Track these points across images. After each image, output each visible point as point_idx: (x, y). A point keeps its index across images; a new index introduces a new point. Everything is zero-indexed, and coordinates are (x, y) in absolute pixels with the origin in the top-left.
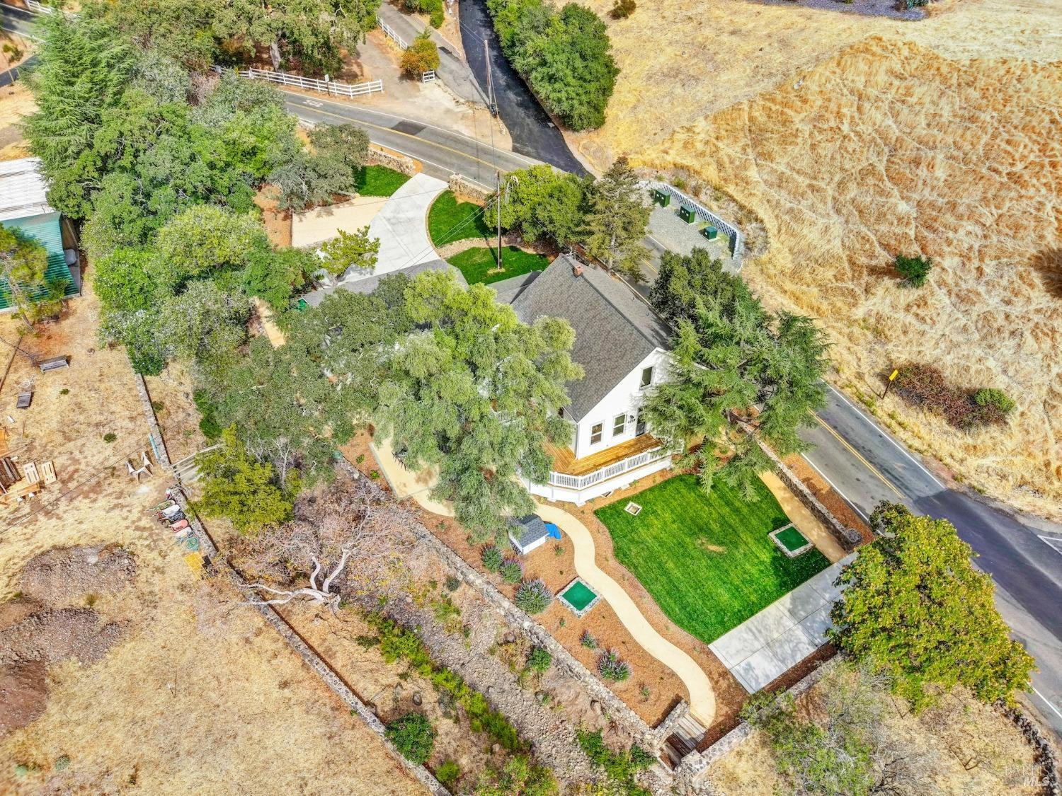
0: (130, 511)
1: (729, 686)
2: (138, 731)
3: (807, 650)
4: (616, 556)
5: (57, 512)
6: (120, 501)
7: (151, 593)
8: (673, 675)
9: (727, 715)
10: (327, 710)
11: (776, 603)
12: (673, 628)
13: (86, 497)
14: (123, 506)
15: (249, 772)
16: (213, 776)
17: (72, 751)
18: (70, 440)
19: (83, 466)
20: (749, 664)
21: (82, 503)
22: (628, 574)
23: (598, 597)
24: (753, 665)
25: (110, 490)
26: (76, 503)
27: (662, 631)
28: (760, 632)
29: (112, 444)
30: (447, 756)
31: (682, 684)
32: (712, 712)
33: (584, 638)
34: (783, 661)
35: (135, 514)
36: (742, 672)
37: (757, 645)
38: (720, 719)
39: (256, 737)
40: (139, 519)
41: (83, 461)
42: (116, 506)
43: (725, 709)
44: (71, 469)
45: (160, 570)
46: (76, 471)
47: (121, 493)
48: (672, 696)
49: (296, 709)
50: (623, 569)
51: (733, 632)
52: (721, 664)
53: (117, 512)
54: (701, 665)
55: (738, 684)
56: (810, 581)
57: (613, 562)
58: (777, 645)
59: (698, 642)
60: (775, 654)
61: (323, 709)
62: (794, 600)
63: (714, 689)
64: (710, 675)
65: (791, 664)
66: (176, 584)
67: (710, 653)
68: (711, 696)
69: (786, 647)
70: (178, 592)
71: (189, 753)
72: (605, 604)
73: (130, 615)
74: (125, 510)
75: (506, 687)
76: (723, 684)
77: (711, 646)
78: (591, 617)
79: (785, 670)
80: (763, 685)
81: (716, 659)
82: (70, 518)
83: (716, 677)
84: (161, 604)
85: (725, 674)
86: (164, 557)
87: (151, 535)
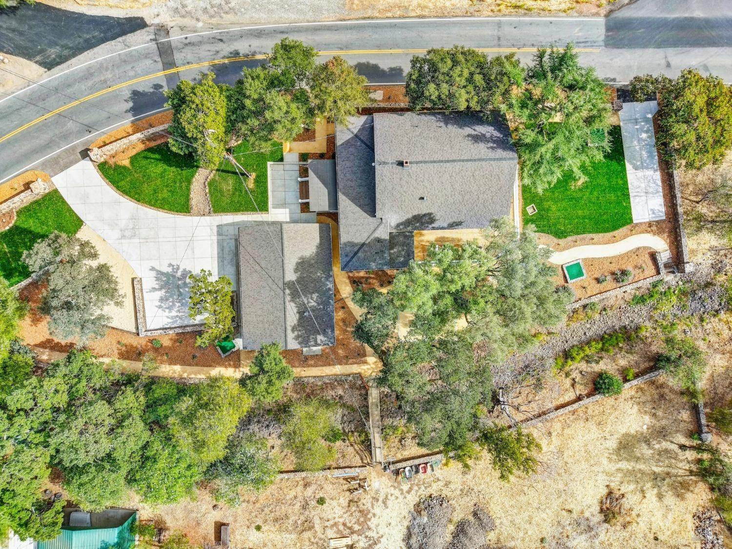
0: (392, 495)
1: (657, 226)
2: (544, 507)
3: (658, 176)
4: (560, 238)
5: (376, 538)
6: (381, 499)
7: (461, 490)
8: (638, 249)
9: (668, 236)
10: (572, 418)
11: (627, 172)
12: (616, 233)
13: (370, 520)
14: (386, 498)
15: (587, 460)
16: (582, 476)
17: (540, 536)
18: (313, 527)
19: (341, 520)
20: (652, 210)
21: (373, 523)
22: (574, 238)
23: (580, 261)
24: (652, 208)
25: (369, 505)
26: (372, 526)
27: (614, 240)
28: (638, 192)
29: (328, 501)
30: (618, 370)
31: (645, 248)
32: (663, 242)
33: (598, 281)
34: (658, 192)
35: (397, 492)
36: (654, 216)
37: (644, 198)
38: (668, 241)
39: (571, 454)
40: (402, 490)
41: (337, 520)
42: (384, 502)
43: (666, 235)
44: (341, 528)
45: (447, 484)
46: (344, 524)
47: (373, 498)
48: (647, 256)
49: (565, 431)
50: (569, 238)
51: (632, 205)
52: (645, 223)
53: (388, 502)
54: (641, 233)
55: (657, 222)
56: (624, 146)
57: (562, 242)
58: (648, 188)
59: (629, 227)
60: (652, 193)
61: (571, 419)
62: (630, 162)
63: (654, 234)
64: (647, 232)
65: (660, 189)
66: (461, 476)
67: (637, 224)
68: (657, 238)
69: (652, 185)
70: (466, 476)
71: (566, 485)
72: (585, 260)
73: (472, 503)
74: (389, 497)
75: (588, 326)
76: (654, 228)
77: (635, 222)
78: (588, 271)
79: (662, 194)
80: (664, 210)
81: (641, 223)
82: (383, 530)
83: (649, 229)
84: (472, 487)
85: (650, 225)
86: (438, 480)
87: (417, 485)
